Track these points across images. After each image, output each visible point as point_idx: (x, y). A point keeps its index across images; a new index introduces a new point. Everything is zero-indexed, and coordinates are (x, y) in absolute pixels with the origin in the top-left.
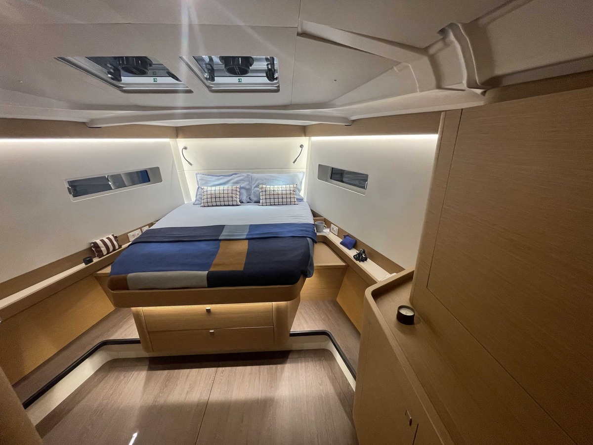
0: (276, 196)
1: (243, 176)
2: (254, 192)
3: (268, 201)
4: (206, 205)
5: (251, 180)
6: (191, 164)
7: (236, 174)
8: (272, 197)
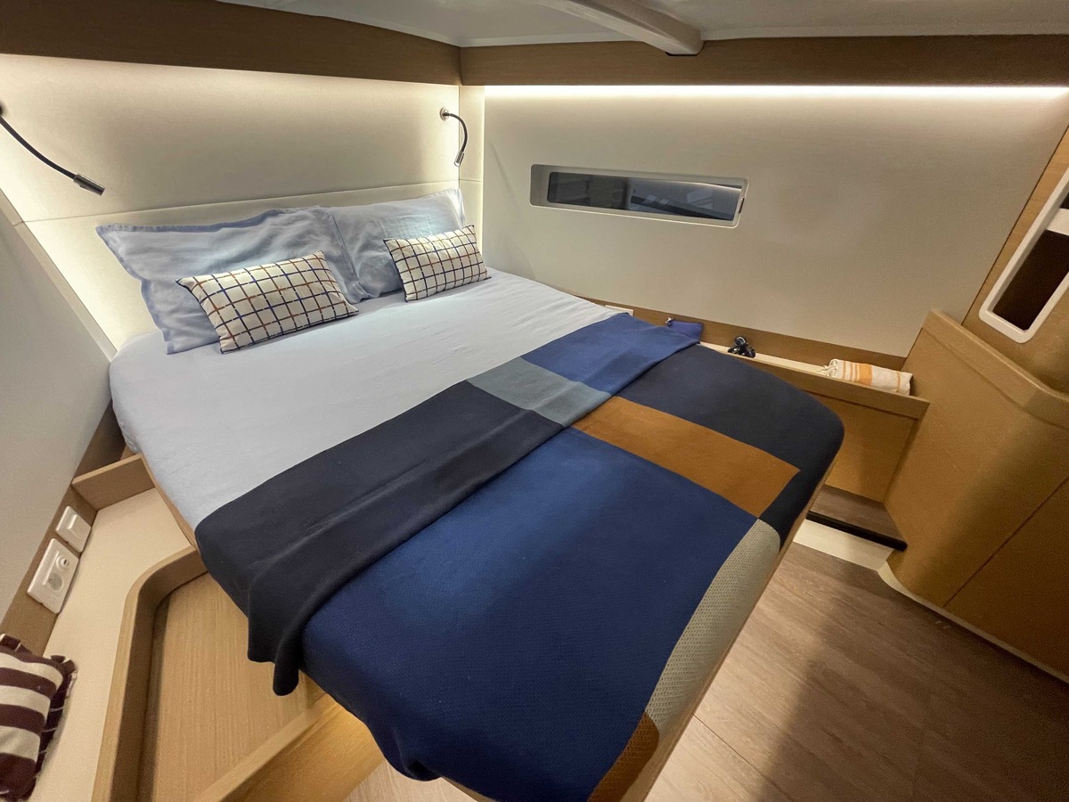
0: (448, 266)
1: (303, 218)
2: (365, 265)
3: (431, 282)
4: (246, 339)
5: (335, 230)
6: (99, 190)
7: (275, 214)
8: (438, 269)
